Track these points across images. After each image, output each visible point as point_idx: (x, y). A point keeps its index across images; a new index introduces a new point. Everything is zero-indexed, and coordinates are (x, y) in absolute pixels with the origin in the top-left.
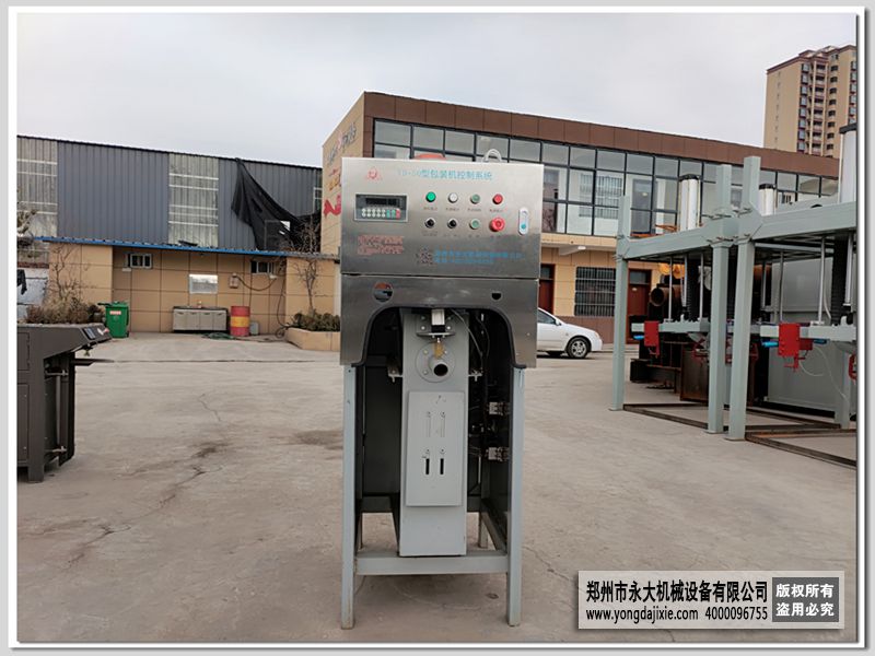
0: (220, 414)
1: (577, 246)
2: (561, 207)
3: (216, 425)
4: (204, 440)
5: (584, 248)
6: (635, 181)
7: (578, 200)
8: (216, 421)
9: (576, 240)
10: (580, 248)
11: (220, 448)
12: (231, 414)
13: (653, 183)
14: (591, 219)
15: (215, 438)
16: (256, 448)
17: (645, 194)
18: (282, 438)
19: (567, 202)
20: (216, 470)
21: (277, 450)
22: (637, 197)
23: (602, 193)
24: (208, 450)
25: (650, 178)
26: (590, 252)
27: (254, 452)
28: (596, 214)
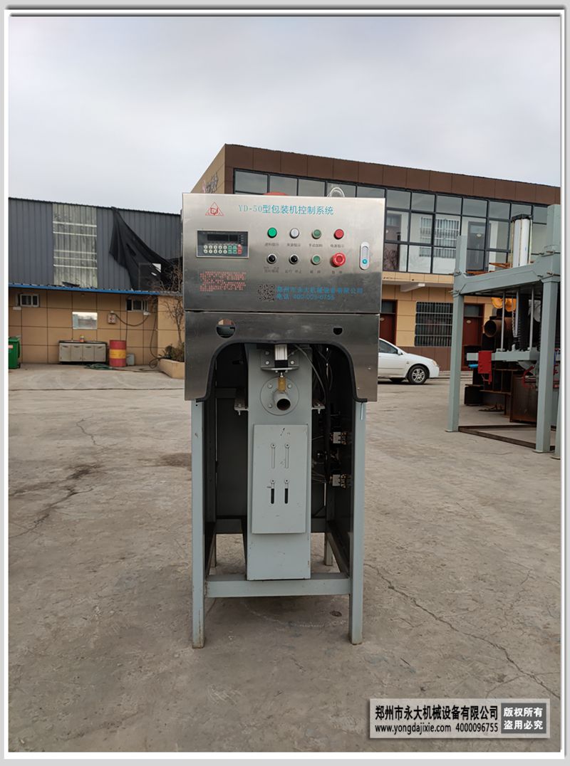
0: (96, 438)
1: (418, 283)
2: (403, 248)
3: (91, 448)
4: (80, 462)
5: (424, 285)
6: (471, 224)
7: (418, 241)
8: (92, 444)
9: (417, 278)
10: (420, 285)
11: (94, 470)
12: (106, 438)
13: (487, 226)
14: (430, 258)
15: (89, 460)
16: (125, 470)
17: (479, 235)
18: (149, 460)
19: (408, 244)
20: (89, 491)
21: (144, 472)
22: (472, 237)
23: (441, 234)
24: (82, 472)
25: (484, 221)
26: (429, 288)
27: (124, 473)
28: (435, 254)
